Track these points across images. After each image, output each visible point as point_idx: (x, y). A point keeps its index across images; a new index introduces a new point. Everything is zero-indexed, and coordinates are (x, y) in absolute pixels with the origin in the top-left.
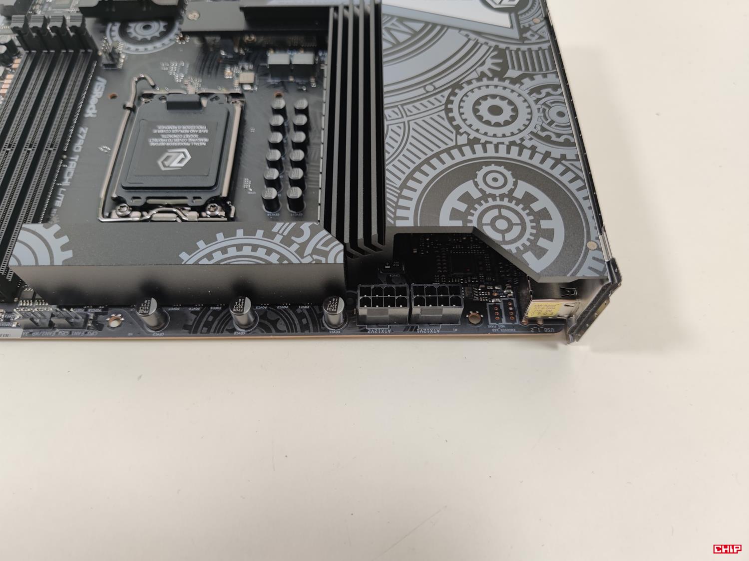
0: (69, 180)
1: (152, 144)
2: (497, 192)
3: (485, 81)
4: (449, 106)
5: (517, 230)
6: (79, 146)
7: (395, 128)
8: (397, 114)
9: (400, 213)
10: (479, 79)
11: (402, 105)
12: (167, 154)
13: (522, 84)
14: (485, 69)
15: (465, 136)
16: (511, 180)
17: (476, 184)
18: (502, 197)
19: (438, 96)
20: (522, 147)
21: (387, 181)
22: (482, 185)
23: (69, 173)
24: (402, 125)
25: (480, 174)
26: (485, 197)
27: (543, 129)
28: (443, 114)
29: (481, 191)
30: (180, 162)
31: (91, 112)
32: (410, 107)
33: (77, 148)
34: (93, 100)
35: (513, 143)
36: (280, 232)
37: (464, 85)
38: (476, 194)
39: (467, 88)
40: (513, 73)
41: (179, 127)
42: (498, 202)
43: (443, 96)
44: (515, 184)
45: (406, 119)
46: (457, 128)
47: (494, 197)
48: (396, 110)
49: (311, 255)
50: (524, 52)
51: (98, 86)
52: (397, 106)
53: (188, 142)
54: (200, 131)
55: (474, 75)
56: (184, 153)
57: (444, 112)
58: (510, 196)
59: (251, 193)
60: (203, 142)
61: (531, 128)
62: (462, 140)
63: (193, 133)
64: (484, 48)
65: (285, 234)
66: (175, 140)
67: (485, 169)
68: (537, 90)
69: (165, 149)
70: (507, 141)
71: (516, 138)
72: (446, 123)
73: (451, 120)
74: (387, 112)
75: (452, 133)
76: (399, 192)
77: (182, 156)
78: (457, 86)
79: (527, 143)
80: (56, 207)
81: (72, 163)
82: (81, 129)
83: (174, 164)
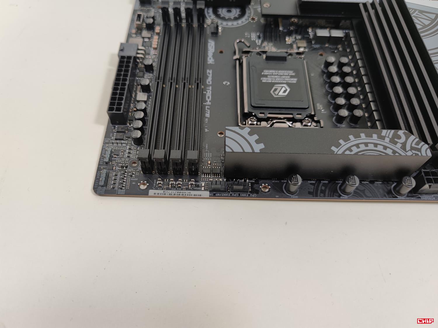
0: (210, 101)
1: (263, 81)
6: (209, 80)
12: (275, 87)
23: (209, 97)
30: (285, 92)
31: (210, 60)
33: (209, 82)
34: (210, 54)
36: (387, 136)
41: (277, 71)
49: (411, 150)
51: (210, 45)
53: (284, 80)
54: (290, 74)
56: (284, 87)
59: (323, 112)
60: (294, 80)
63: (286, 75)
65: (390, 137)
66: (276, 79)
69: (273, 84)
77: (284, 89)
80: (207, 118)
81: (208, 91)
82: (208, 71)
83: (281, 93)
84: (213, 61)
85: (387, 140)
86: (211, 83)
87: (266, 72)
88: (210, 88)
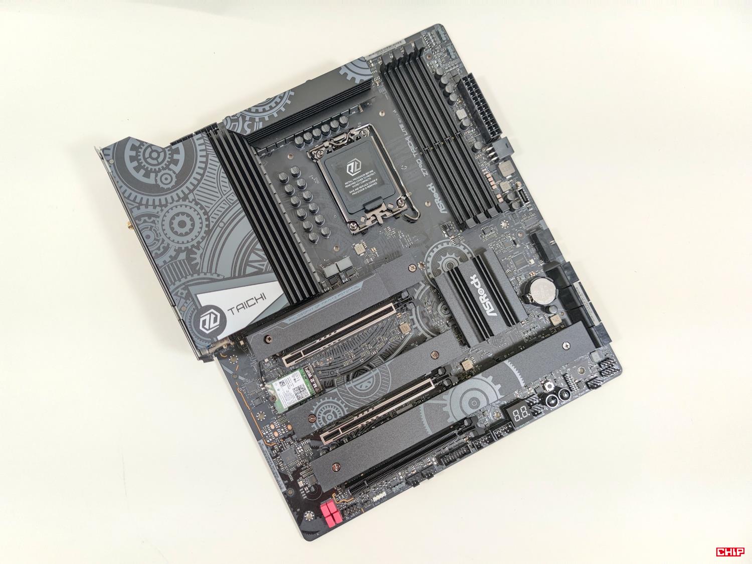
0: (407, 141)
1: (372, 171)
2: (163, 172)
3: (194, 242)
4: (206, 216)
5: (147, 155)
6: (420, 162)
7: (228, 190)
8: (230, 199)
9: (202, 141)
10: (199, 243)
11: (230, 206)
12: (360, 168)
13: (175, 250)
14: (199, 252)
15: (191, 200)
16: (159, 182)
17: (174, 172)
18: (160, 171)
19: (215, 221)
20: (161, 205)
21: (215, 156)
22: (171, 173)
23: (411, 145)
24: (225, 193)
25: (175, 179)
26: (167, 167)
27: (154, 222)
28: (208, 210)
29: (170, 170)
30: (350, 167)
31: (431, 187)
32: (226, 207)
34: (436, 195)
35: (166, 206)
36: (258, 123)
37: (205, 235)
38: (172, 166)
39: (202, 234)
40: (183, 256)
41: (366, 188)
42: (160, 166)
43: (213, 222)
44: (156, 180)
45: (224, 197)
46: (197, 204)
47: (164, 169)
48: (232, 202)
49: (238, 118)
50: (183, 277)
52: (233, 204)
53: (355, 181)
54: (353, 190)
55: (202, 245)
56: (352, 173)
57: (208, 211)
58: (156, 172)
60: (348, 185)
61: (160, 220)
62: (191, 197)
63: (356, 188)
64: (205, 270)
65: (255, 123)
66: (362, 179)
67: (173, 183)
68: (166, 249)
70: (170, 206)
71: (165, 210)
72: (204, 204)
73: (202, 208)
74: (235, 198)
75: (198, 199)
76: (208, 152)
77: (352, 171)
78: (209, 232)
79: (158, 209)
80: (401, 124)
81: (415, 152)
82: (427, 174)
83: (352, 164)
84: (429, 189)
85: (257, 120)
86: (417, 161)
87: (375, 182)
88: (414, 155)
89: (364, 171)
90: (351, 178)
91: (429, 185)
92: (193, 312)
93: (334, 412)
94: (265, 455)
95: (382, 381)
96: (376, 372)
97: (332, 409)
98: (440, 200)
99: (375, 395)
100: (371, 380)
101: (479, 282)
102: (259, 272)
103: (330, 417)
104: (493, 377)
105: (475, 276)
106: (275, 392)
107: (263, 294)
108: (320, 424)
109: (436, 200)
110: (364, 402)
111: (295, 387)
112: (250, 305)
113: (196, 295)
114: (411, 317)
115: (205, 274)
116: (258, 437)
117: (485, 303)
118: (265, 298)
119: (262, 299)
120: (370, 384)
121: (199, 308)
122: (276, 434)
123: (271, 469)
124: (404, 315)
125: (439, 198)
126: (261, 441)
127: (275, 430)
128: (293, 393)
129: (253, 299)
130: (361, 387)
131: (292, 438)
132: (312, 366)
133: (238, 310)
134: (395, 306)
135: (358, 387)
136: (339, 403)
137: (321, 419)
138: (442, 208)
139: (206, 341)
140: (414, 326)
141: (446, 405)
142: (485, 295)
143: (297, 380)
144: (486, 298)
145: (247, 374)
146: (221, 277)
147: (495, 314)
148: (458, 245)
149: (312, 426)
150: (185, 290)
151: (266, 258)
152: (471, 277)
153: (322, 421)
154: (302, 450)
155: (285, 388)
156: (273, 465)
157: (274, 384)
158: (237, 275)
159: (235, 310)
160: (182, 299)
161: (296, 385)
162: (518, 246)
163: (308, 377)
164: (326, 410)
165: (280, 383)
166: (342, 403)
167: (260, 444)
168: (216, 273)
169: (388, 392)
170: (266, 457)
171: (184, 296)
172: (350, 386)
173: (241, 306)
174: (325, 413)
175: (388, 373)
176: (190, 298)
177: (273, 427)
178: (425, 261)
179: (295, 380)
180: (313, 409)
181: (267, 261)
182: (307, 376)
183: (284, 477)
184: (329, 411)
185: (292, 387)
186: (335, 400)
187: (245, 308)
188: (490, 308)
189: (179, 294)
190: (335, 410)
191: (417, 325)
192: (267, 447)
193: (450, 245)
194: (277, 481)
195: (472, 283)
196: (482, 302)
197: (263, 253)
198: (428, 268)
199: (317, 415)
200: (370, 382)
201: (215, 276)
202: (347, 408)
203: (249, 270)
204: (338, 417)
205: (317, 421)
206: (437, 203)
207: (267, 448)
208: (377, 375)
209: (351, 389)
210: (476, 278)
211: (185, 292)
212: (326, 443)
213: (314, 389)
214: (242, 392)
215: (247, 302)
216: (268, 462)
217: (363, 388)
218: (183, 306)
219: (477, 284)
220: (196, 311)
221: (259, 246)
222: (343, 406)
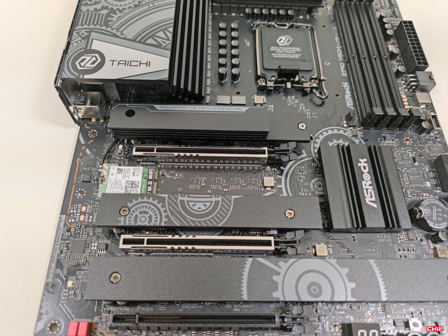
1: (299, 48)
3: (121, 8)
6: (343, 66)
10: (124, 9)
12: (289, 43)
13: (102, 6)
14: (119, 15)
19: (148, 1)
23: (340, 53)
33: (342, 65)
34: (348, 93)
37: (133, 6)
40: (105, 12)
43: (145, 1)
50: (93, 24)
53: (281, 49)
54: (276, 54)
55: (126, 11)
56: (281, 44)
60: (272, 49)
63: (279, 53)
64: (114, 27)
66: (288, 50)
68: (96, 3)
77: (281, 42)
78: (137, 6)
81: (341, 58)
82: (346, 75)
83: (284, 38)
84: (343, 86)
86: (341, 64)
87: (297, 56)
88: (340, 60)
89: (291, 46)
90: (278, 46)
91: (344, 83)
92: (80, 49)
93: (150, 217)
94: (57, 232)
95: (219, 211)
96: (217, 199)
97: (151, 213)
98: (350, 97)
99: (205, 221)
100: (208, 204)
101: (367, 168)
102: (159, 46)
103: (143, 219)
104: (350, 271)
105: (365, 160)
106: (108, 174)
107: (150, 62)
108: (129, 221)
109: (346, 96)
110: (188, 222)
111: (129, 180)
112: (131, 65)
113: (93, 39)
114: (279, 177)
115: (112, 29)
116: (64, 211)
117: (367, 190)
118: (149, 66)
119: (146, 65)
120: (205, 208)
121: (88, 48)
122: (82, 218)
123: (53, 250)
124: (274, 170)
125: (350, 96)
126: (64, 217)
127: (84, 213)
128: (124, 185)
129: (138, 61)
130: (194, 205)
131: (94, 230)
132: (159, 173)
133: (119, 63)
134: (268, 151)
135: (191, 204)
136: (162, 210)
137: (133, 217)
138: (350, 104)
139: (73, 74)
140: (279, 186)
141: (279, 274)
142: (370, 182)
143: (135, 174)
144: (370, 185)
145: (95, 150)
146: (123, 36)
147: (375, 206)
148: (354, 137)
149: (119, 219)
150: (87, 33)
151: (171, 38)
152: (360, 160)
153: (133, 219)
154: (96, 248)
155: (120, 176)
156: (58, 247)
157: (112, 167)
158: (138, 40)
159: (116, 63)
160: (80, 37)
161: (132, 179)
162: (416, 164)
163: (148, 178)
164: (144, 209)
165: (118, 169)
166: (165, 211)
167: (60, 218)
168: (121, 32)
169: (220, 225)
170: (56, 235)
171: (83, 36)
172: (182, 198)
173: (124, 62)
174: (140, 213)
175: (230, 207)
176: (86, 40)
177: (84, 209)
178: (316, 136)
179: (134, 173)
180: (131, 202)
181: (171, 41)
182: (148, 176)
183: (59, 265)
184: (146, 213)
185: (127, 179)
186: (159, 206)
187: (125, 65)
188: (371, 197)
189: (80, 34)
190: (153, 215)
191: (283, 186)
192: (65, 224)
193: (346, 134)
194: (50, 266)
195: (359, 164)
196: (364, 187)
197: (171, 35)
198: (317, 143)
199: (131, 211)
200: (205, 206)
201: (119, 34)
202: (167, 220)
203: (151, 41)
204: (152, 224)
205: (128, 216)
206: (346, 98)
207: (64, 226)
208: (217, 203)
209: (182, 202)
210: (365, 162)
211: (86, 34)
212: (122, 246)
213: (147, 191)
214: (80, 163)
215: (131, 61)
216: (55, 241)
217: (196, 208)
218: (77, 42)
219: (365, 168)
220: (84, 50)
221: (171, 30)
222: (164, 215)
